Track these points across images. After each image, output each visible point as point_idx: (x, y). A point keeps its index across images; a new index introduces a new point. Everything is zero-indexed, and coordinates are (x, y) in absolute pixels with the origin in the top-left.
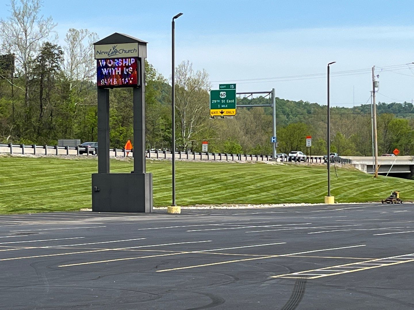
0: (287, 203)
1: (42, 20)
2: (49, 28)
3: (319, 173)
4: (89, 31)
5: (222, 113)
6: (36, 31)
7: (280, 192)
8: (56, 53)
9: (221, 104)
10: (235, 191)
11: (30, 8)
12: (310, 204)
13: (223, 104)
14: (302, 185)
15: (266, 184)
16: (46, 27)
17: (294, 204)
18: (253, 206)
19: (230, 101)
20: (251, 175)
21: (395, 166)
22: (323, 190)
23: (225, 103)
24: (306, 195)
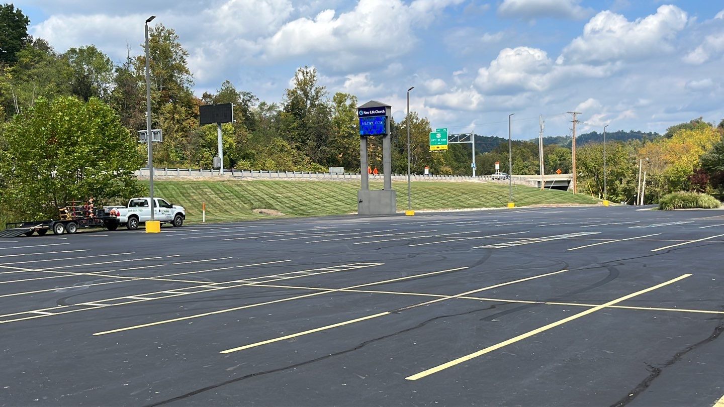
5: (438, 148)
9: (437, 142)
13: (439, 142)
19: (443, 140)
21: (556, 182)
23: (440, 142)
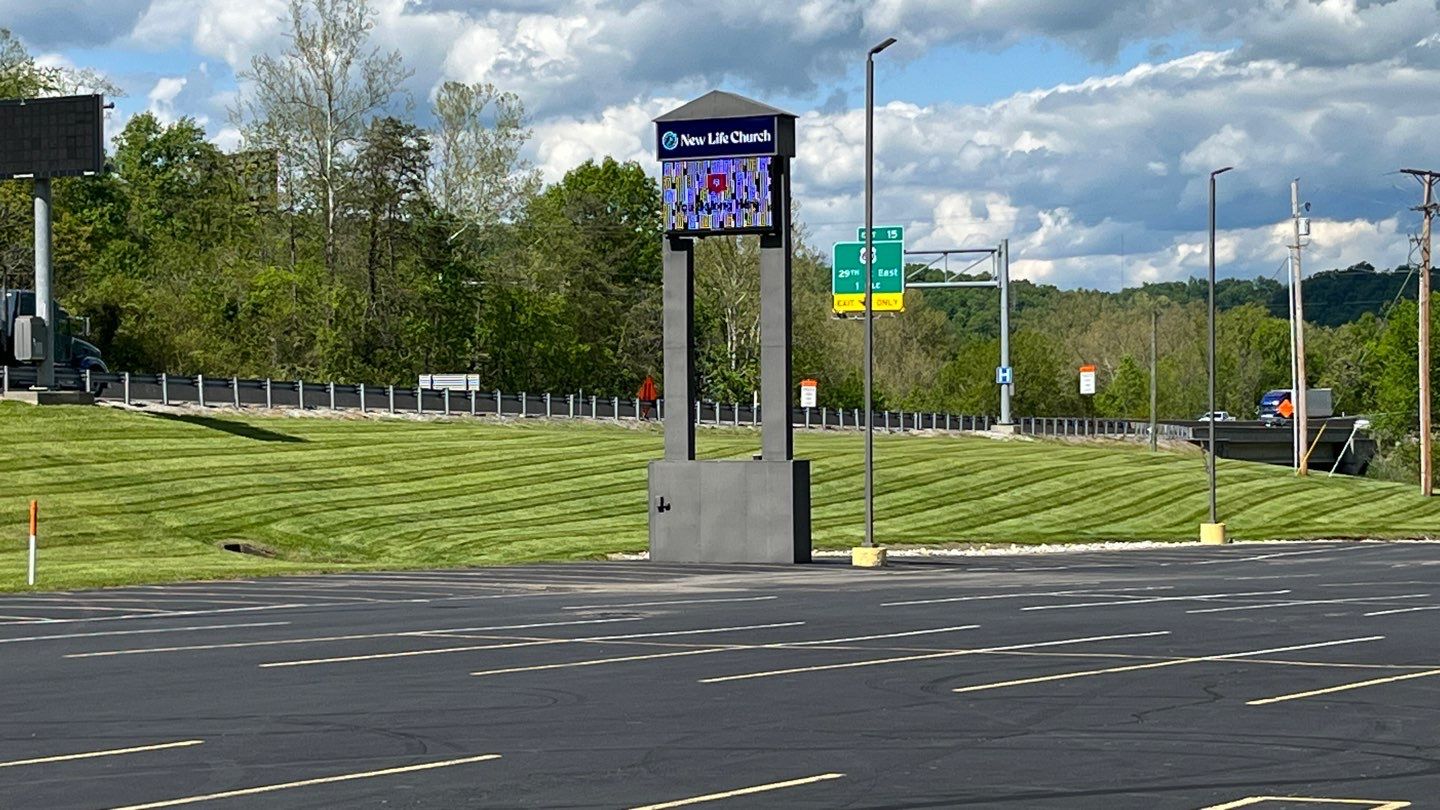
0: (1107, 540)
1: (373, 58)
2: (392, 80)
3: (1156, 464)
4: (496, 90)
6: (357, 89)
7: (1077, 512)
8: (411, 146)
10: (963, 511)
11: (343, 27)
12: (1166, 545)
14: (1127, 493)
15: (1036, 491)
16: (384, 79)
17: (1127, 543)
18: (1022, 550)
19: (886, 273)
20: (991, 468)
22: (1184, 506)
24: (1145, 520)
